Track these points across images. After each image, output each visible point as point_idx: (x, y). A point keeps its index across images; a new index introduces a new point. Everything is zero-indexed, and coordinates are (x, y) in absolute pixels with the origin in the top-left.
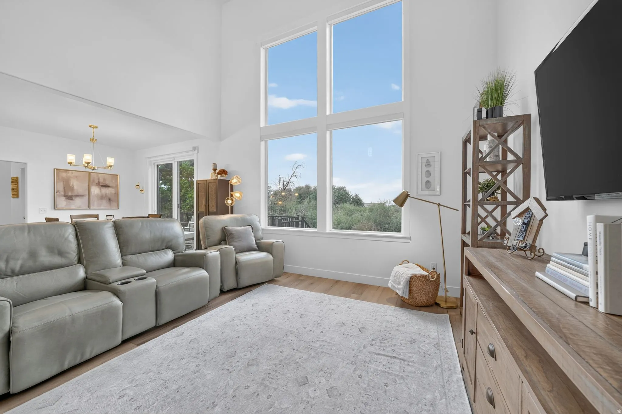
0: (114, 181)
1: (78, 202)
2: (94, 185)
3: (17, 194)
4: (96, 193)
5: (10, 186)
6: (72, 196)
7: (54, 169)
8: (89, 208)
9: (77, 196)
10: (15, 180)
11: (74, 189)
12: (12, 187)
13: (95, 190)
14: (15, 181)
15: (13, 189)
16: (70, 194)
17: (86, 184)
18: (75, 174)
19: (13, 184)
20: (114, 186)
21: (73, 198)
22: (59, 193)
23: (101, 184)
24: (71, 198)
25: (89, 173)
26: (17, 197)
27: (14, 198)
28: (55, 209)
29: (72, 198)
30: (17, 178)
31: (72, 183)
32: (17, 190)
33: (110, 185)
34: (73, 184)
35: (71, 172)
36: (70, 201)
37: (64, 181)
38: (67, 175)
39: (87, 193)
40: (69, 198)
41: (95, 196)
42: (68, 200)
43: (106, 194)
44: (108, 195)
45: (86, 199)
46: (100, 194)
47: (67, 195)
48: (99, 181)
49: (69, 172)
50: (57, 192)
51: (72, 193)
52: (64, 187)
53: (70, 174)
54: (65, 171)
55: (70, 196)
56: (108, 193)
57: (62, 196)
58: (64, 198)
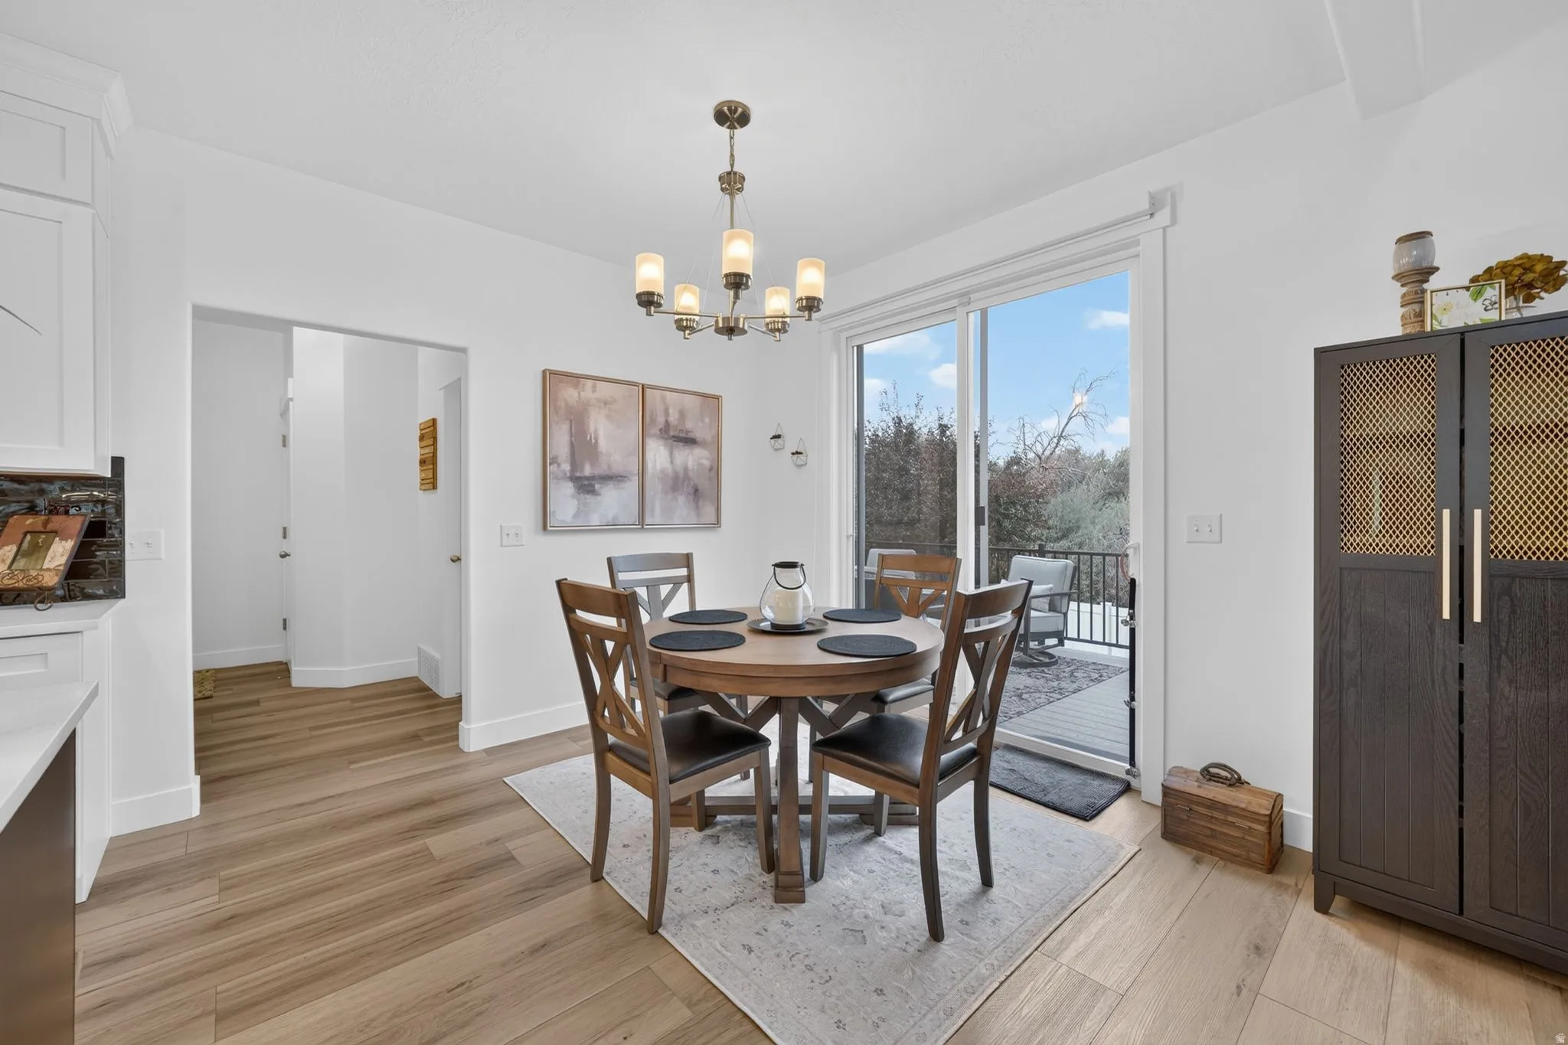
0: (707, 420)
1: (614, 501)
2: (654, 436)
3: (433, 477)
4: (658, 467)
5: (414, 451)
6: (592, 478)
7: (544, 372)
8: (641, 523)
9: (608, 478)
10: (427, 430)
11: (599, 450)
12: (421, 455)
13: (659, 455)
14: (429, 433)
15: (422, 462)
16: (587, 471)
17: (633, 433)
18: (605, 390)
19: (425, 443)
20: (709, 438)
21: (597, 486)
22: (559, 465)
23: (672, 433)
24: (590, 489)
25: (641, 386)
26: (435, 487)
27: (424, 490)
28: (545, 528)
29: (593, 486)
30: (434, 421)
31: (592, 429)
32: (433, 464)
33: (698, 435)
34: (596, 431)
35: (590, 383)
36: (589, 498)
37: (572, 417)
38: (579, 394)
39: (634, 467)
40: (585, 486)
41: (657, 480)
42: (582, 495)
43: (686, 469)
44: (691, 474)
45: (632, 486)
46: (670, 471)
47: (578, 474)
48: (667, 421)
49: (584, 385)
50: (550, 464)
51: (592, 466)
52: (571, 442)
53: (587, 392)
54: (576, 378)
55: (587, 478)
56: (690, 464)
57: (564, 478)
58: (570, 485)
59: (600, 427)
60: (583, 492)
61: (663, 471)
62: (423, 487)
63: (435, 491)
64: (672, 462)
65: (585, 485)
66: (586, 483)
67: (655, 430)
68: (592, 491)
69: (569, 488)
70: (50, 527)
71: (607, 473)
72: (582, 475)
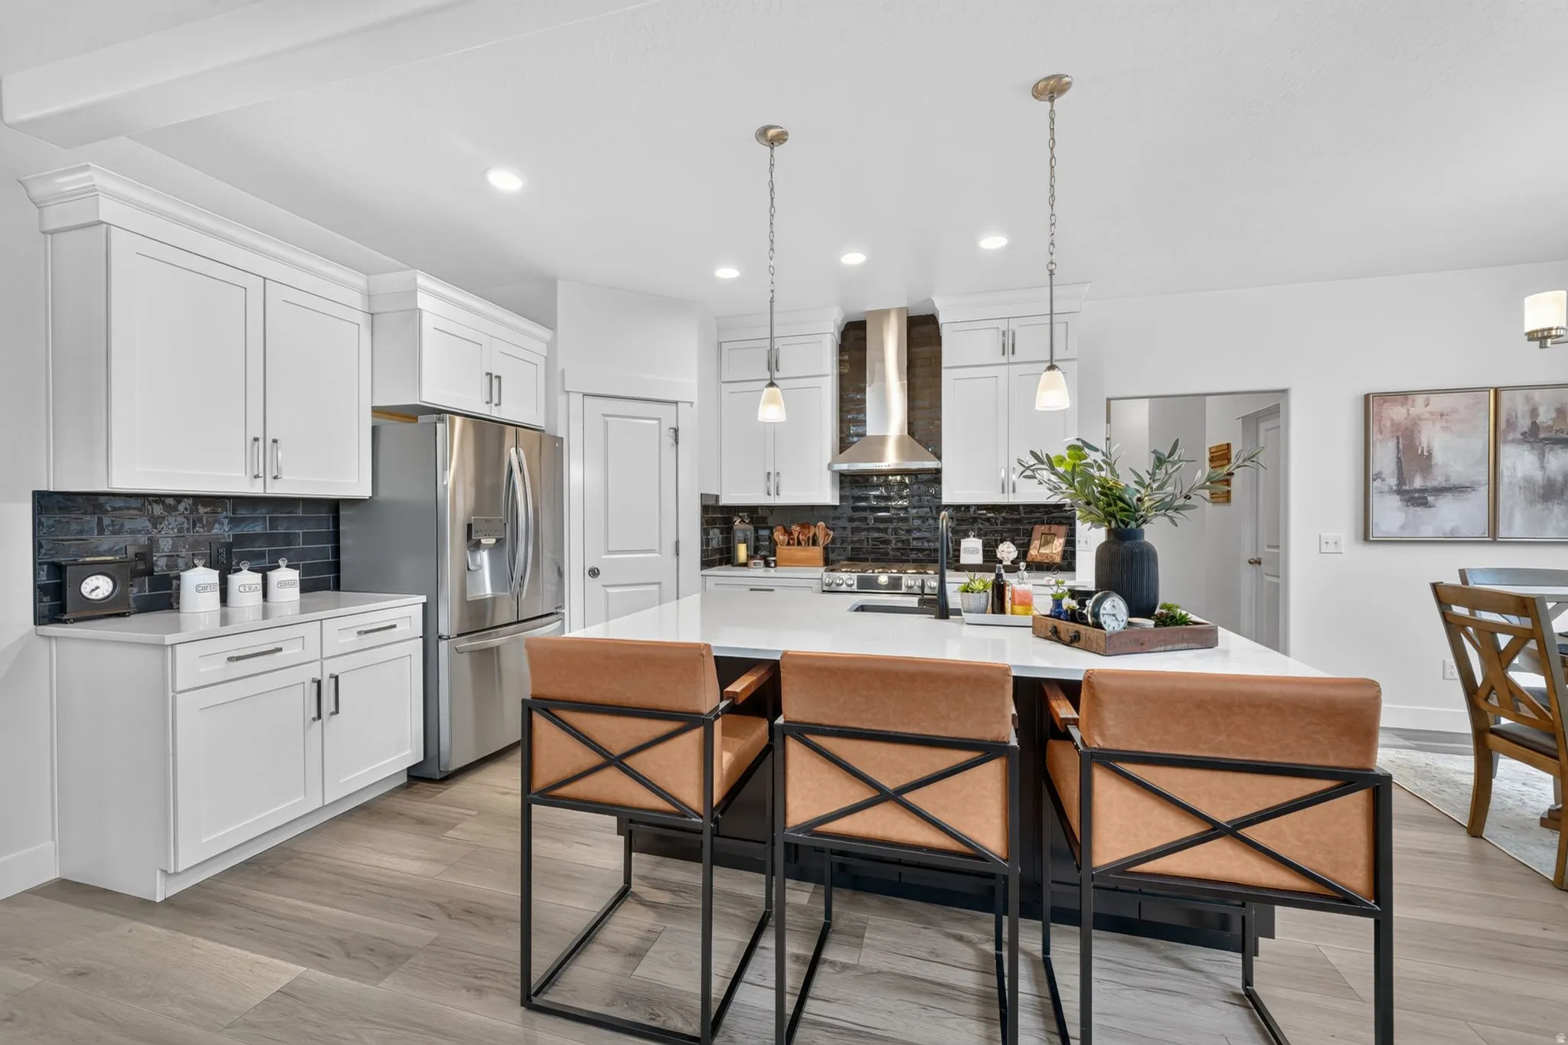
1: (1448, 514)
2: (1513, 441)
3: (1226, 493)
4: (1520, 475)
6: (1425, 490)
7: (1366, 396)
8: (1493, 536)
9: (1445, 490)
10: (1219, 453)
11: (1434, 463)
14: (1222, 455)
16: (1418, 483)
18: (1438, 403)
19: (1216, 464)
21: (1430, 499)
22: (1384, 480)
24: (1421, 501)
25: (1492, 391)
26: (1227, 501)
27: (1215, 503)
28: (1366, 538)
29: (1426, 498)
30: (1228, 447)
31: (1425, 442)
34: (1429, 443)
36: (1420, 511)
37: (1399, 434)
38: (1408, 410)
39: (1482, 475)
40: (1416, 499)
41: (1517, 489)
42: (1412, 508)
45: (1479, 499)
47: (1407, 488)
48: (1534, 424)
49: (1413, 401)
50: (1373, 480)
51: (1424, 478)
52: (1399, 458)
53: (1418, 407)
55: (1416, 491)
57: (1391, 491)
58: (1398, 497)
59: (1434, 439)
60: (1413, 505)
62: (1213, 500)
63: (1228, 504)
64: (1543, 468)
65: (1414, 498)
66: (1417, 495)
68: (1424, 504)
69: (1395, 501)
70: (1052, 532)
71: (1444, 484)
72: (1412, 488)
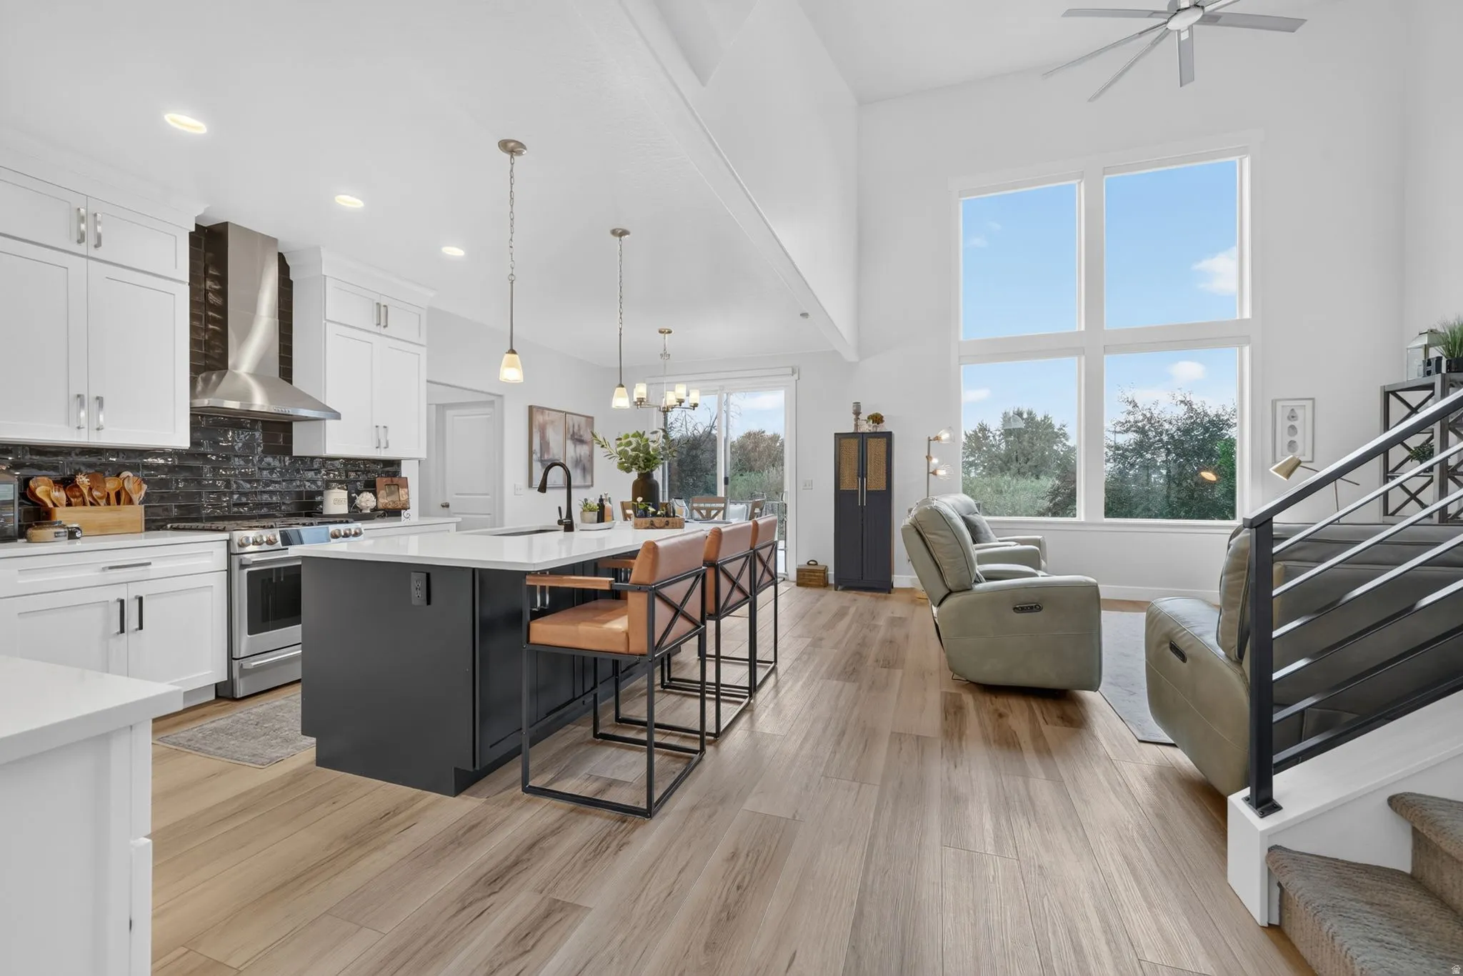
0: (588, 430)
13: (571, 450)
20: (589, 441)
33: (585, 438)
35: (547, 412)
43: (580, 456)
44: (582, 459)
46: (574, 457)
54: (542, 409)
56: (582, 454)
61: (572, 458)
67: (569, 436)
